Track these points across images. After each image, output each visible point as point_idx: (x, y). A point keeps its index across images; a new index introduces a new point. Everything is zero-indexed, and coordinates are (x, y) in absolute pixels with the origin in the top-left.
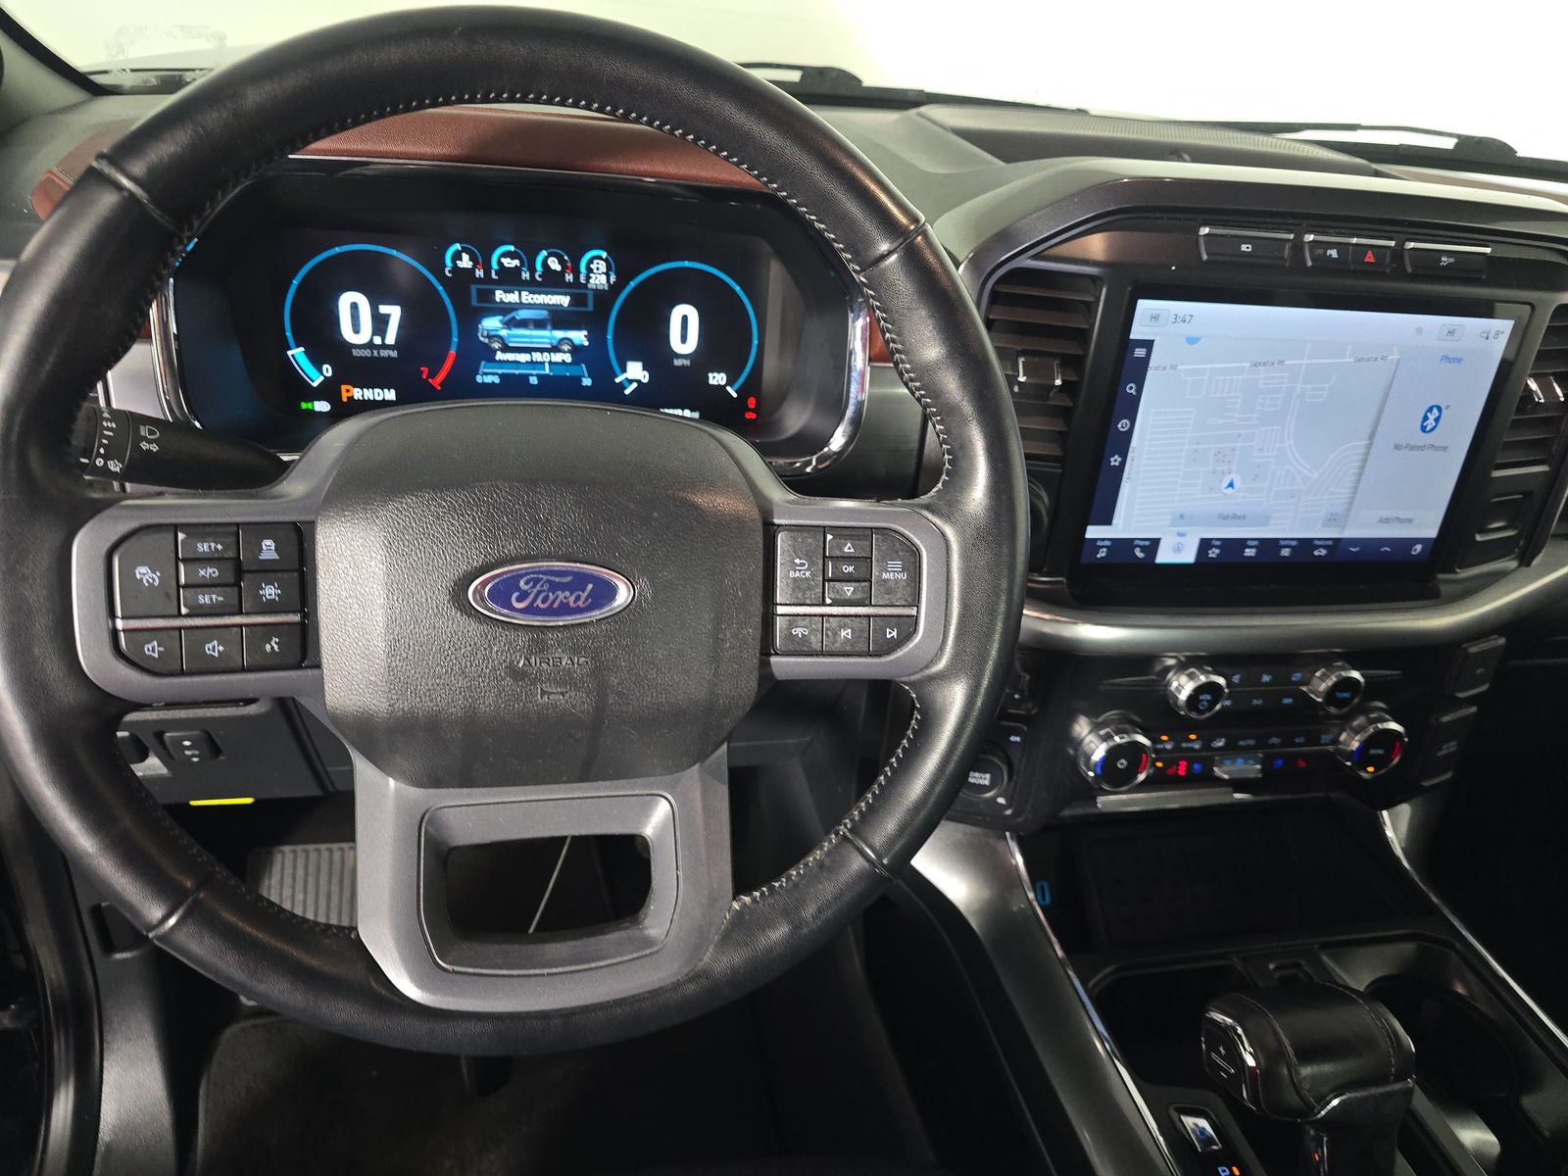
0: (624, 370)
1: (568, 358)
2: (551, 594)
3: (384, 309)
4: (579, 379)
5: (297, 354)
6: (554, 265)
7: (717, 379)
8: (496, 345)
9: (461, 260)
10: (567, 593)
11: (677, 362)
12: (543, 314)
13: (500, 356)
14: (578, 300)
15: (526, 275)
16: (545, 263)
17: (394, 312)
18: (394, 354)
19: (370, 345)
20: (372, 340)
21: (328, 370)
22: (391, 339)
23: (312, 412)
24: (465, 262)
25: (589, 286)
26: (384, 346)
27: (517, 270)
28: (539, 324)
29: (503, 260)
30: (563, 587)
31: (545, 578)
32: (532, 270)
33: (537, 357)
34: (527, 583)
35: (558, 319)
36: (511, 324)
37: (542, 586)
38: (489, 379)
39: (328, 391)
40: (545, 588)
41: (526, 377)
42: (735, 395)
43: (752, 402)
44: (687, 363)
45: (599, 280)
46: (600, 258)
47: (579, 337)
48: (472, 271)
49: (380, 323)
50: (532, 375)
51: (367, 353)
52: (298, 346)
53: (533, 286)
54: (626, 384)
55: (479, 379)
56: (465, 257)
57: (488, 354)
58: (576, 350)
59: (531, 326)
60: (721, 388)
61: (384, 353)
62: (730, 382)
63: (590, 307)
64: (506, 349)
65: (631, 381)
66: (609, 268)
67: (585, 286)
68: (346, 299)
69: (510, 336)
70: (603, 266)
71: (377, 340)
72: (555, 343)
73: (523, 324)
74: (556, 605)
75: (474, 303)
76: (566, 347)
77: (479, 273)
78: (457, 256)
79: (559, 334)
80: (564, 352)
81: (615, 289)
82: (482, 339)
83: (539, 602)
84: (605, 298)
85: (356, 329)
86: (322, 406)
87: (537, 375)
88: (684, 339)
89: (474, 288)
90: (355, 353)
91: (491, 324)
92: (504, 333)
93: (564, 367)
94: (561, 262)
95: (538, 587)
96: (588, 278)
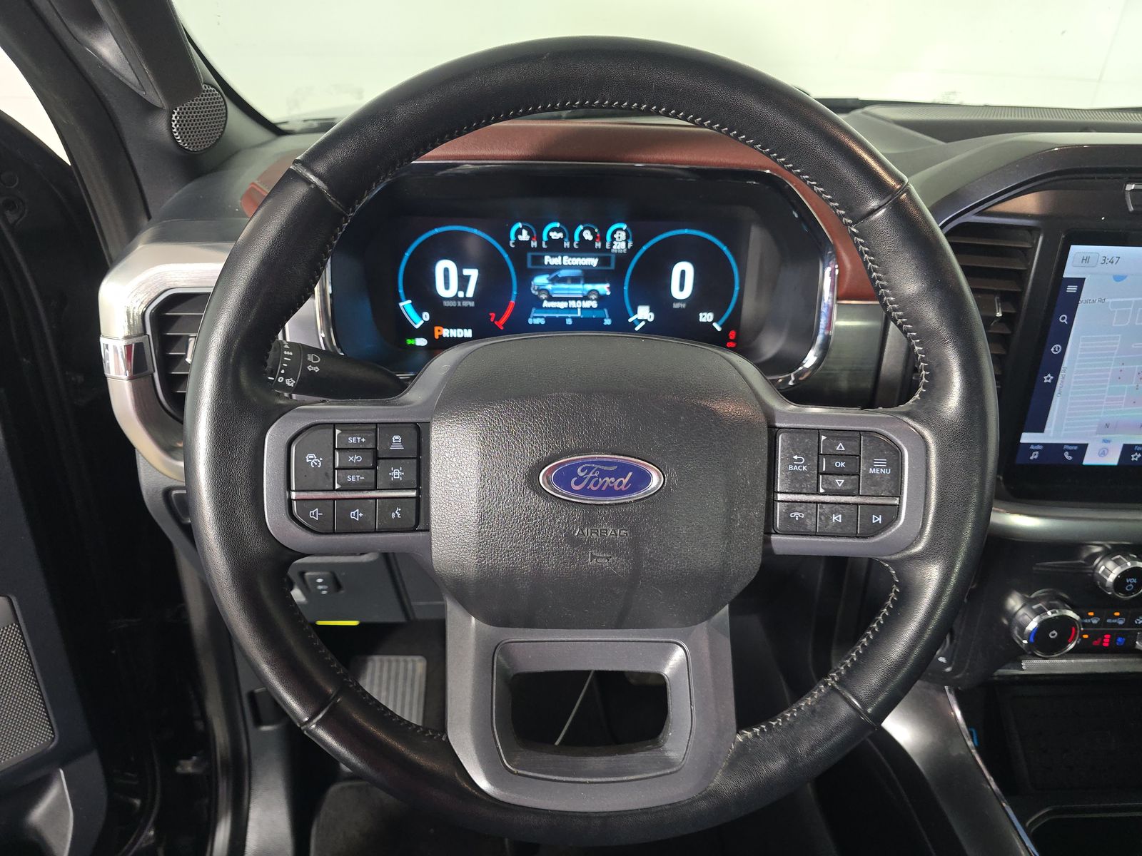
0: (635, 313)
1: (594, 304)
2: (600, 480)
3: (466, 272)
4: (602, 320)
5: (406, 305)
6: (588, 236)
7: (706, 317)
8: (543, 296)
9: (521, 234)
10: (613, 479)
11: (676, 306)
12: (578, 272)
13: (546, 304)
14: (604, 261)
15: (567, 244)
16: (581, 235)
17: (473, 274)
18: (472, 304)
19: (456, 298)
20: (457, 294)
21: (426, 317)
22: (470, 293)
23: (414, 346)
24: (524, 237)
25: (612, 251)
26: (465, 299)
27: (561, 241)
28: (575, 280)
29: (551, 234)
30: (610, 474)
31: (597, 467)
32: (572, 240)
33: (572, 304)
34: (582, 471)
35: (589, 276)
36: (555, 280)
37: (594, 473)
38: (537, 321)
39: (426, 331)
40: (596, 475)
41: (564, 319)
42: (719, 329)
43: (732, 335)
44: (683, 306)
45: (620, 245)
46: (621, 229)
47: (604, 288)
48: (529, 242)
49: (463, 281)
50: (568, 317)
51: (453, 304)
52: (407, 299)
53: (572, 252)
54: (636, 322)
55: (530, 321)
56: (524, 232)
57: (538, 303)
58: (601, 299)
59: (569, 281)
60: (709, 324)
61: (465, 304)
62: (716, 320)
63: (613, 266)
64: (550, 299)
65: (640, 321)
66: (627, 237)
67: (609, 251)
68: (442, 265)
69: (553, 289)
70: (623, 235)
71: (461, 294)
72: (585, 293)
73: (563, 280)
74: (604, 488)
75: (529, 265)
76: (593, 297)
77: (534, 244)
78: (519, 232)
79: (589, 287)
80: (593, 300)
81: (631, 252)
82: (533, 292)
83: (591, 485)
84: (623, 259)
85: (447, 286)
86: (421, 342)
87: (572, 318)
88: (682, 287)
89: (529, 255)
90: (446, 304)
91: (541, 280)
92: (549, 287)
93: (590, 311)
94: (593, 233)
95: (591, 475)
96: (612, 245)
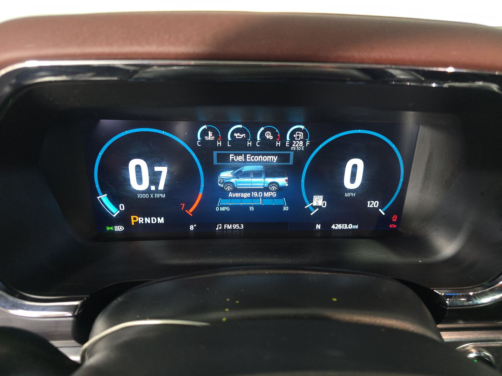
0: (311, 200)
1: (274, 194)
3: (157, 169)
4: (282, 207)
5: (104, 198)
6: (269, 136)
7: (373, 204)
8: (229, 188)
9: (208, 136)
11: (347, 195)
12: (260, 168)
13: (230, 195)
14: (283, 158)
15: (249, 144)
16: (263, 134)
17: (164, 170)
18: (163, 196)
19: (148, 191)
20: (149, 187)
21: (122, 207)
22: (161, 187)
23: (113, 232)
24: (210, 137)
25: (293, 148)
26: (157, 191)
27: (244, 140)
28: (257, 174)
29: (235, 135)
32: (254, 139)
33: (255, 194)
35: (270, 171)
36: (240, 174)
38: (223, 209)
39: (123, 219)
41: (248, 207)
42: (384, 214)
43: (395, 218)
44: (353, 195)
45: (299, 145)
46: (299, 130)
47: (282, 181)
48: (215, 142)
49: (154, 178)
50: (251, 206)
51: (146, 196)
52: (103, 194)
53: (254, 150)
54: (311, 209)
55: (217, 209)
56: (210, 133)
57: (225, 197)
58: (280, 190)
59: (252, 176)
60: (377, 209)
61: (157, 196)
62: (381, 206)
63: (291, 162)
64: (235, 190)
65: (315, 207)
66: (305, 136)
67: (289, 149)
68: (133, 163)
69: (237, 182)
70: (301, 135)
71: (153, 188)
72: (266, 185)
73: (247, 174)
75: (215, 162)
76: (274, 188)
77: (219, 143)
78: (205, 133)
79: (269, 180)
80: (272, 191)
81: (309, 150)
82: (219, 185)
84: (301, 157)
85: (140, 180)
86: (119, 228)
87: (254, 206)
88: (353, 180)
89: (215, 153)
90: (139, 196)
91: (225, 175)
92: (233, 180)
93: (272, 200)
94: (274, 134)
96: (291, 144)
